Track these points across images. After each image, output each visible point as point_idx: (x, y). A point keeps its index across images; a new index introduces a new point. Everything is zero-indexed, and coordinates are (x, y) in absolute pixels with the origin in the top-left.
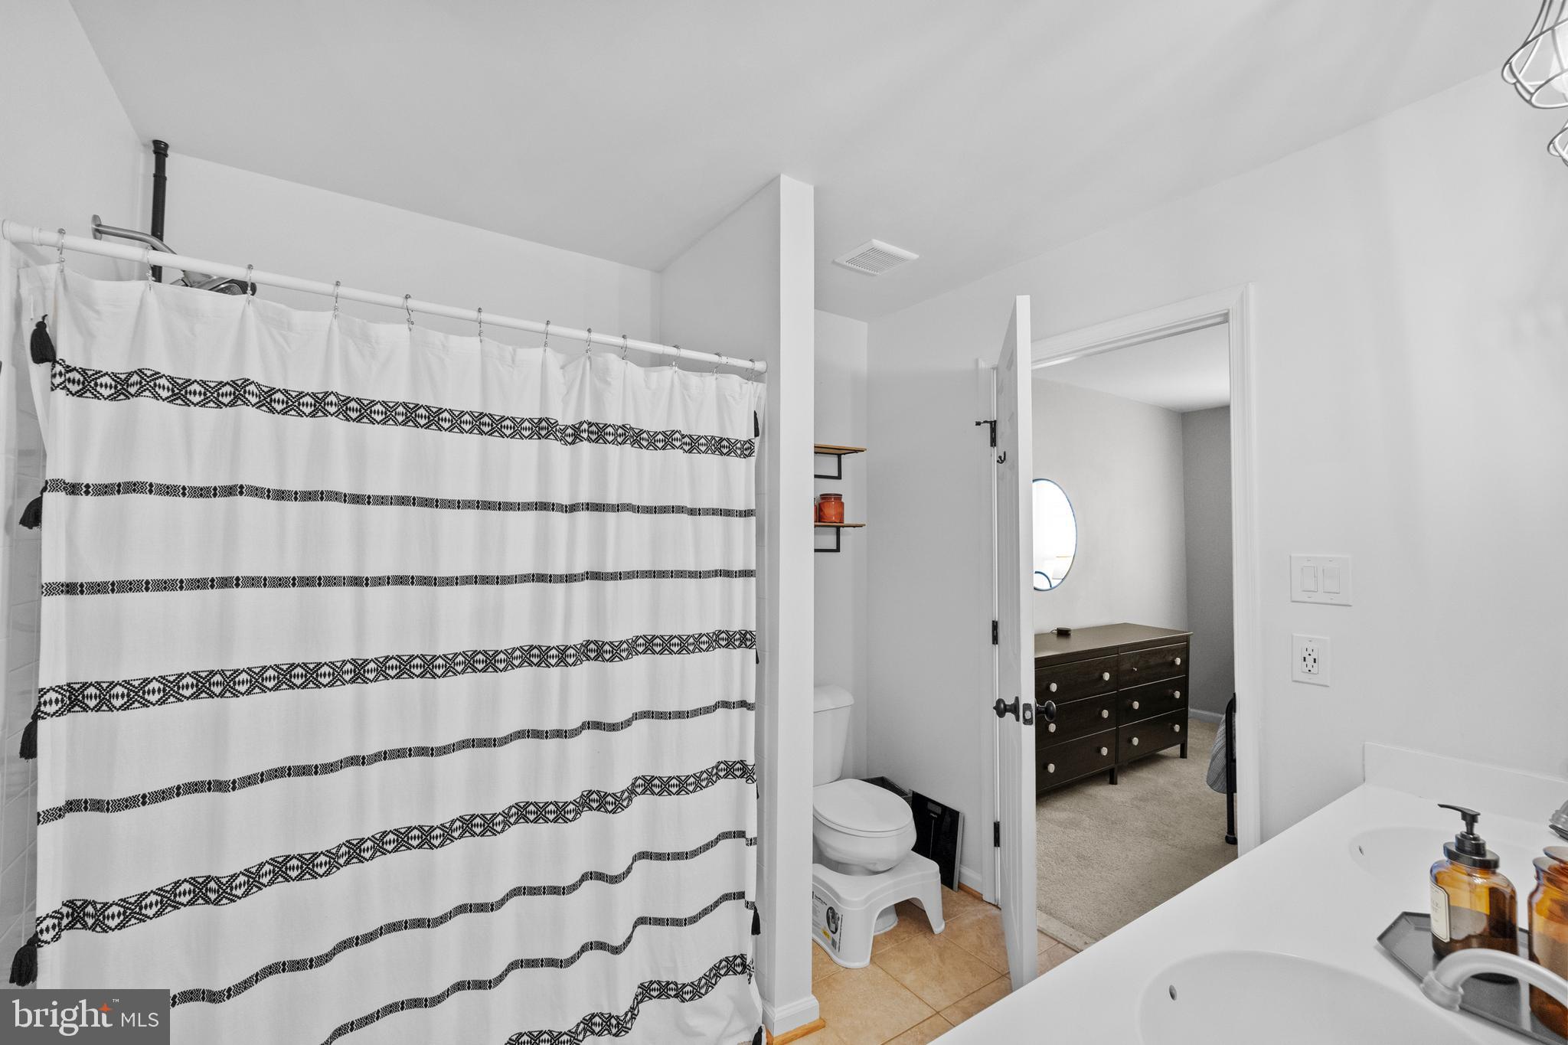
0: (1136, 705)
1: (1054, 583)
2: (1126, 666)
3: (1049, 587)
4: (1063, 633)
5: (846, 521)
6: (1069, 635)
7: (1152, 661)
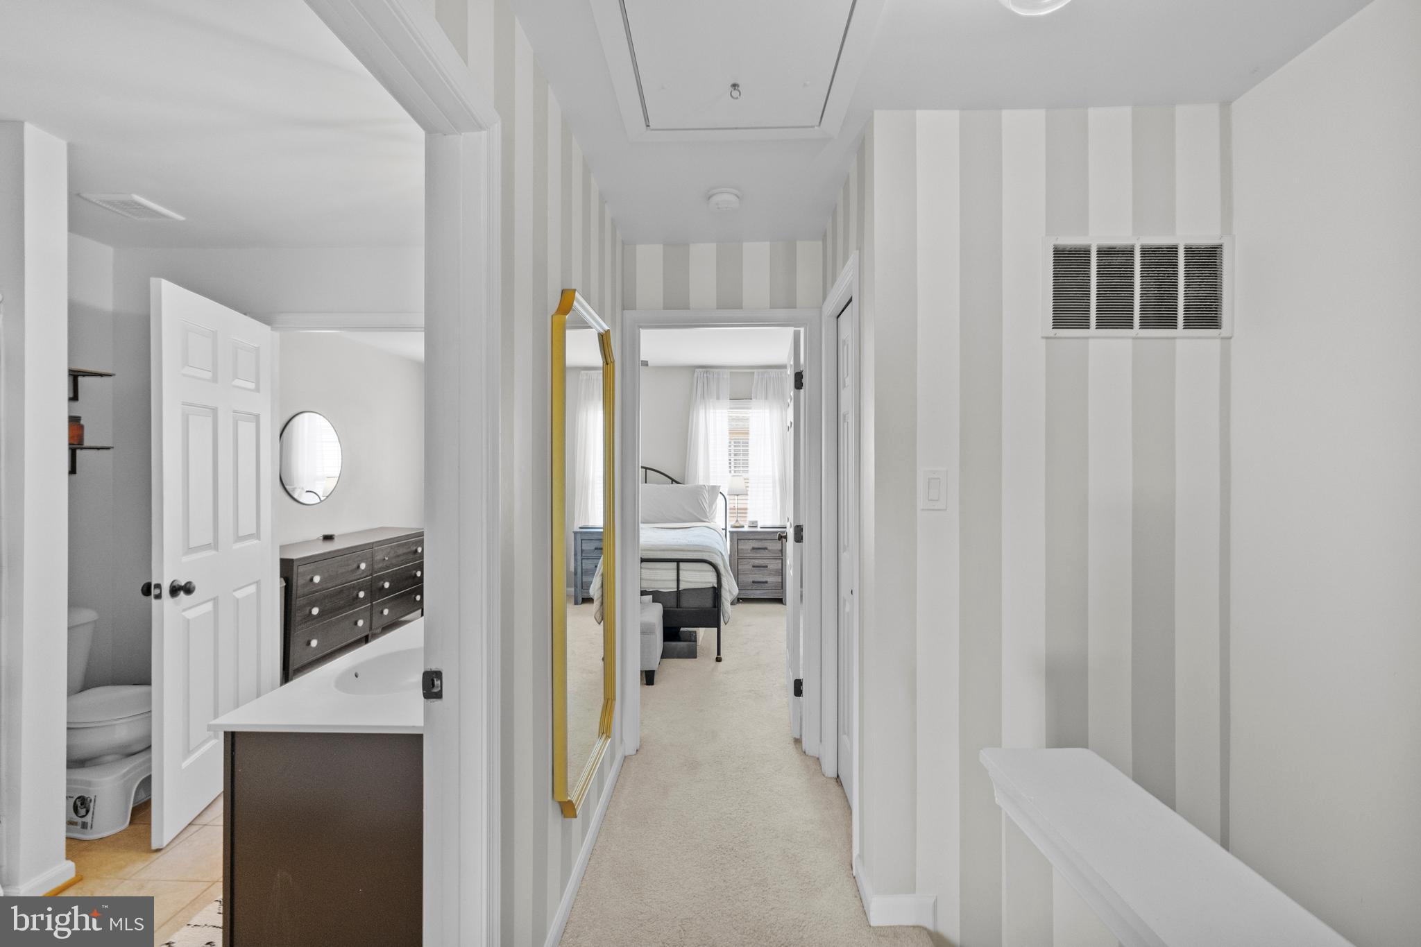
0: (387, 585)
1: (322, 499)
2: (378, 557)
3: (319, 501)
4: (328, 538)
5: (86, 443)
6: (333, 538)
7: (401, 551)
